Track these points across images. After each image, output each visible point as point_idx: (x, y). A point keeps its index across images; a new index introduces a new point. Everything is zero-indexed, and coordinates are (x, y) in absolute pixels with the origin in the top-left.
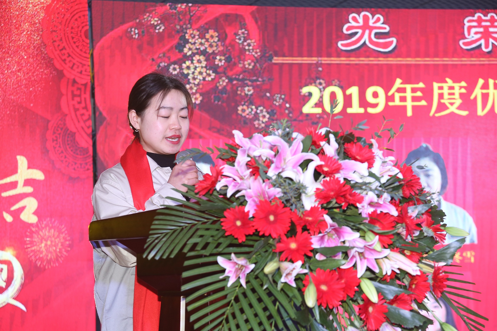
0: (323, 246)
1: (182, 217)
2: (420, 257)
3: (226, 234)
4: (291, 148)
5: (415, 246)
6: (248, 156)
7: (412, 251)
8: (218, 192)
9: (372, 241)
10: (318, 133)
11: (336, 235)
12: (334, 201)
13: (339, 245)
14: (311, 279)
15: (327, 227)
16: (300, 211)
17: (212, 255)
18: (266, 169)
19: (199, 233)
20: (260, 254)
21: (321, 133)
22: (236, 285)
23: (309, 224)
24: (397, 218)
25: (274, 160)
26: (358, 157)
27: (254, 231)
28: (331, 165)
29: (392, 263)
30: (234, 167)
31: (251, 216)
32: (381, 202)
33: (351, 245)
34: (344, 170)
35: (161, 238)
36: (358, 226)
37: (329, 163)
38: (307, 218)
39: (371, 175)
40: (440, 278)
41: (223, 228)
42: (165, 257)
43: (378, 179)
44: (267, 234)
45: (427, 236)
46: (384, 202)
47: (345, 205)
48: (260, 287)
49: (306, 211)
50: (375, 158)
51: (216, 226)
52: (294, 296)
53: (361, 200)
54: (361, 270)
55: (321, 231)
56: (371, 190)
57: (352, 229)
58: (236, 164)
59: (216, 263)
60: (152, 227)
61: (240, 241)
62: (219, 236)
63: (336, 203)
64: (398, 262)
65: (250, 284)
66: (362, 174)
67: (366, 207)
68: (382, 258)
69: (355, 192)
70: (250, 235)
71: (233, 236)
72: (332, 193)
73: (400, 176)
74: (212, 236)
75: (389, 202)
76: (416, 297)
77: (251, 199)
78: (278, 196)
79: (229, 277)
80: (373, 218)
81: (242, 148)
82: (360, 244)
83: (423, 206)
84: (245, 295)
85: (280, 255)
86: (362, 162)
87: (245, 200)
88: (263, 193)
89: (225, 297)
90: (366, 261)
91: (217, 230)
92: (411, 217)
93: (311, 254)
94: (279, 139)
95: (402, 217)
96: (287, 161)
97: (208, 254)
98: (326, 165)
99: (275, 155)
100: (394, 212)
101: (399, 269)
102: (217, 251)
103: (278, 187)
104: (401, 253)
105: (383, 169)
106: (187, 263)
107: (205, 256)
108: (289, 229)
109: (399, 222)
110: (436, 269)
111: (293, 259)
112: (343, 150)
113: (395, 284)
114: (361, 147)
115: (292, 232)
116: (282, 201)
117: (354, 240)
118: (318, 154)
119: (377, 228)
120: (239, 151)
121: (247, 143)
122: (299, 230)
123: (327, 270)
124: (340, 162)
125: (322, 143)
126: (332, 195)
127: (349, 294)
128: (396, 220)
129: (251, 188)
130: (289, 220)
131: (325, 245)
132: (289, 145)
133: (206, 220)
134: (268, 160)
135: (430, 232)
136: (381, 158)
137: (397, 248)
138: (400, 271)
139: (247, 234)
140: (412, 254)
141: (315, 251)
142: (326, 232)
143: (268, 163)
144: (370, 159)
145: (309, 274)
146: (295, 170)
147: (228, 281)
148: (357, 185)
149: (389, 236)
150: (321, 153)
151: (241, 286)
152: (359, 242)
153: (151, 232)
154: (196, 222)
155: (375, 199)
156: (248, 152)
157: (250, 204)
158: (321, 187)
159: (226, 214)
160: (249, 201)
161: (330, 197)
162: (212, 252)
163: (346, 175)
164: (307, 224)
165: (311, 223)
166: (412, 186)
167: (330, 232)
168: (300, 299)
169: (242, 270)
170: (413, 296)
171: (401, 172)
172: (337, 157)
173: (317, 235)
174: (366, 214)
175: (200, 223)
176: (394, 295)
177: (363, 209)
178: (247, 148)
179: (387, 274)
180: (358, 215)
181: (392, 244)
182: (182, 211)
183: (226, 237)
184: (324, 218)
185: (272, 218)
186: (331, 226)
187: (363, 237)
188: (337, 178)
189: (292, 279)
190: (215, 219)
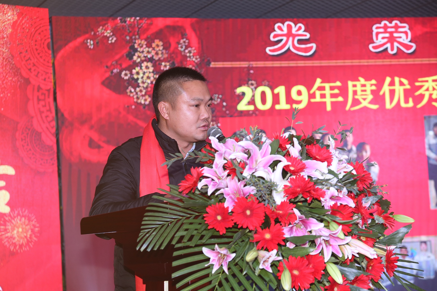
0: (292, 236)
1: (168, 213)
2: (374, 242)
3: (209, 228)
4: (261, 151)
5: (369, 233)
6: (225, 159)
7: (367, 237)
8: (199, 191)
9: (336, 230)
10: (282, 137)
11: (303, 226)
12: (300, 196)
13: (307, 234)
14: (285, 265)
15: (296, 219)
16: (272, 206)
17: (197, 246)
18: (242, 170)
19: (185, 227)
20: (237, 244)
21: (285, 136)
22: (219, 272)
23: (281, 217)
24: (354, 209)
25: (248, 162)
26: (318, 157)
27: (233, 224)
28: (296, 165)
29: (353, 248)
30: (212, 169)
31: (230, 211)
32: (341, 196)
33: (318, 234)
34: (307, 169)
35: (151, 232)
36: (322, 217)
37: (294, 163)
38: (278, 212)
39: (330, 172)
40: (392, 260)
41: (206, 222)
42: (155, 249)
43: (335, 175)
44: (245, 227)
45: (378, 223)
46: (343, 196)
47: (309, 199)
48: (240, 273)
49: (278, 205)
50: (333, 157)
51: (199, 220)
52: (271, 281)
53: (323, 195)
54: (328, 255)
55: (291, 222)
56: (332, 185)
57: (317, 220)
58: (214, 166)
59: (201, 253)
60: (143, 223)
61: (221, 233)
62: (203, 229)
63: (302, 197)
64: (358, 248)
65: (230, 270)
66: (323, 172)
67: (328, 200)
68: (343, 245)
69: (318, 188)
70: (229, 228)
71: (215, 229)
72: (299, 189)
73: (354, 172)
74: (196, 230)
75: (347, 195)
76: (373, 277)
77: (229, 196)
78: (252, 193)
79: (213, 265)
80: (335, 210)
81: (218, 152)
82: (325, 233)
83: (374, 197)
84: (227, 280)
85: (257, 244)
86: (323, 161)
87: (224, 197)
88: (239, 191)
89: (210, 283)
90: (331, 247)
91: (200, 224)
92: (365, 207)
93: (283, 243)
94: (250, 143)
95: (358, 209)
96: (258, 162)
97: (193, 246)
98: (292, 165)
99: (248, 158)
100: (352, 204)
101: (358, 253)
102: (201, 242)
103: (252, 186)
104: (358, 239)
105: (339, 166)
106: (176, 254)
107: (191, 247)
108: (263, 222)
109: (356, 212)
110: (389, 252)
111: (269, 248)
112: (305, 152)
113: (354, 266)
114: (319, 148)
115: (266, 225)
116: (257, 197)
117: (320, 230)
118: (284, 156)
119: (339, 219)
120: (216, 155)
121: (222, 147)
122: (273, 222)
123: (298, 257)
124: (304, 162)
125: (288, 146)
126: (299, 191)
127: (317, 278)
128: (354, 211)
129: (228, 187)
130: (264, 214)
131: (294, 235)
132: (259, 148)
133: (189, 216)
134: (242, 162)
135: (381, 220)
136: (337, 157)
137: (355, 235)
138: (359, 255)
139: (227, 227)
140: (367, 240)
141: (285, 240)
142: (295, 223)
143: (243, 165)
144: (328, 159)
145: (283, 261)
146: (266, 170)
147: (213, 268)
148: (319, 181)
149: (349, 226)
150: (287, 155)
151: (224, 272)
152: (324, 231)
153: (142, 227)
154: (181, 218)
155: (336, 193)
156: (224, 156)
157: (228, 201)
158: (288, 184)
159: (208, 210)
160: (227, 198)
161: (298, 193)
162: (196, 243)
163: (309, 173)
164: (279, 217)
165: (282, 216)
166: (365, 180)
167: (298, 223)
168: (276, 283)
169: (224, 259)
170: (370, 276)
171: (354, 169)
172: (300, 158)
173: (287, 226)
174: (328, 206)
175: (185, 218)
176: (355, 277)
177: (325, 202)
178: (224, 152)
179: (348, 258)
180: (321, 207)
181: (350, 232)
182: (167, 208)
183: (209, 230)
184: (294, 212)
185: (248, 212)
186: (299, 218)
187: (327, 227)
188: (303, 176)
189: (268, 265)
190: (197, 214)
